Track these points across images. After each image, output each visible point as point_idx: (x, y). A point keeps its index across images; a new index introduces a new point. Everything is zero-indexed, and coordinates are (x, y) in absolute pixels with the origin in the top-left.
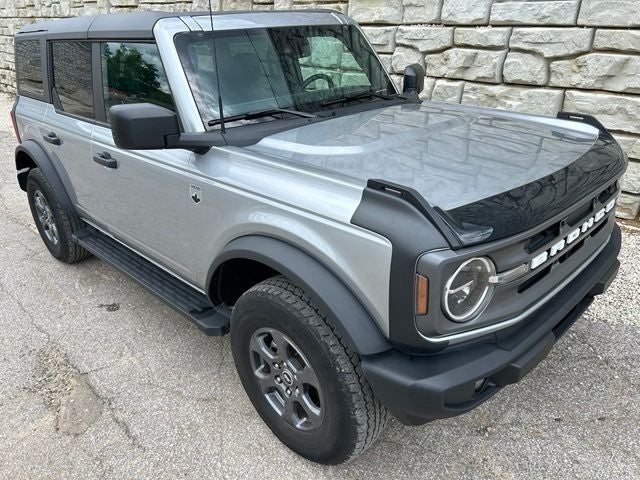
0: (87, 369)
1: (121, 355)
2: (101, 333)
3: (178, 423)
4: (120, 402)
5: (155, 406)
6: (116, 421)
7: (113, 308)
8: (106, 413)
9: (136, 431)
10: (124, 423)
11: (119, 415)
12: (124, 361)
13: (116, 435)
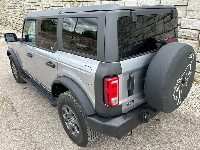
0: (13, 102)
1: (23, 100)
2: (20, 94)
3: (30, 116)
4: (18, 110)
5: (26, 112)
6: (16, 114)
7: (25, 88)
8: (14, 112)
9: (19, 117)
10: (17, 115)
11: (17, 113)
12: (23, 101)
13: (14, 117)
